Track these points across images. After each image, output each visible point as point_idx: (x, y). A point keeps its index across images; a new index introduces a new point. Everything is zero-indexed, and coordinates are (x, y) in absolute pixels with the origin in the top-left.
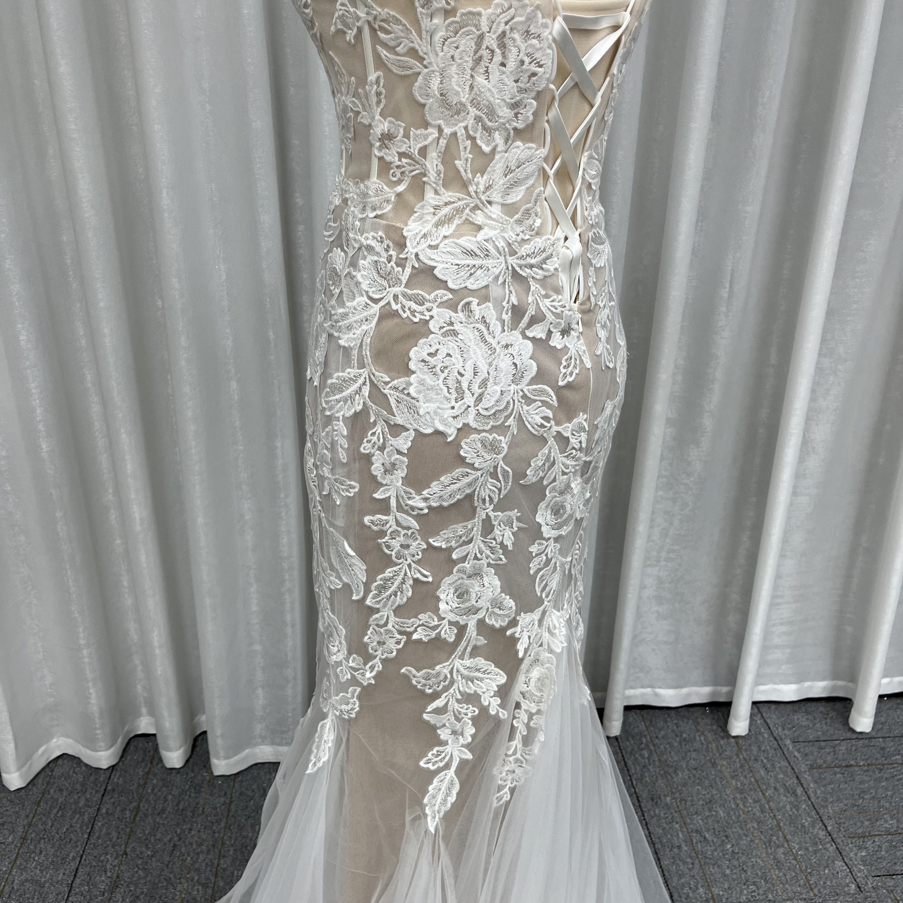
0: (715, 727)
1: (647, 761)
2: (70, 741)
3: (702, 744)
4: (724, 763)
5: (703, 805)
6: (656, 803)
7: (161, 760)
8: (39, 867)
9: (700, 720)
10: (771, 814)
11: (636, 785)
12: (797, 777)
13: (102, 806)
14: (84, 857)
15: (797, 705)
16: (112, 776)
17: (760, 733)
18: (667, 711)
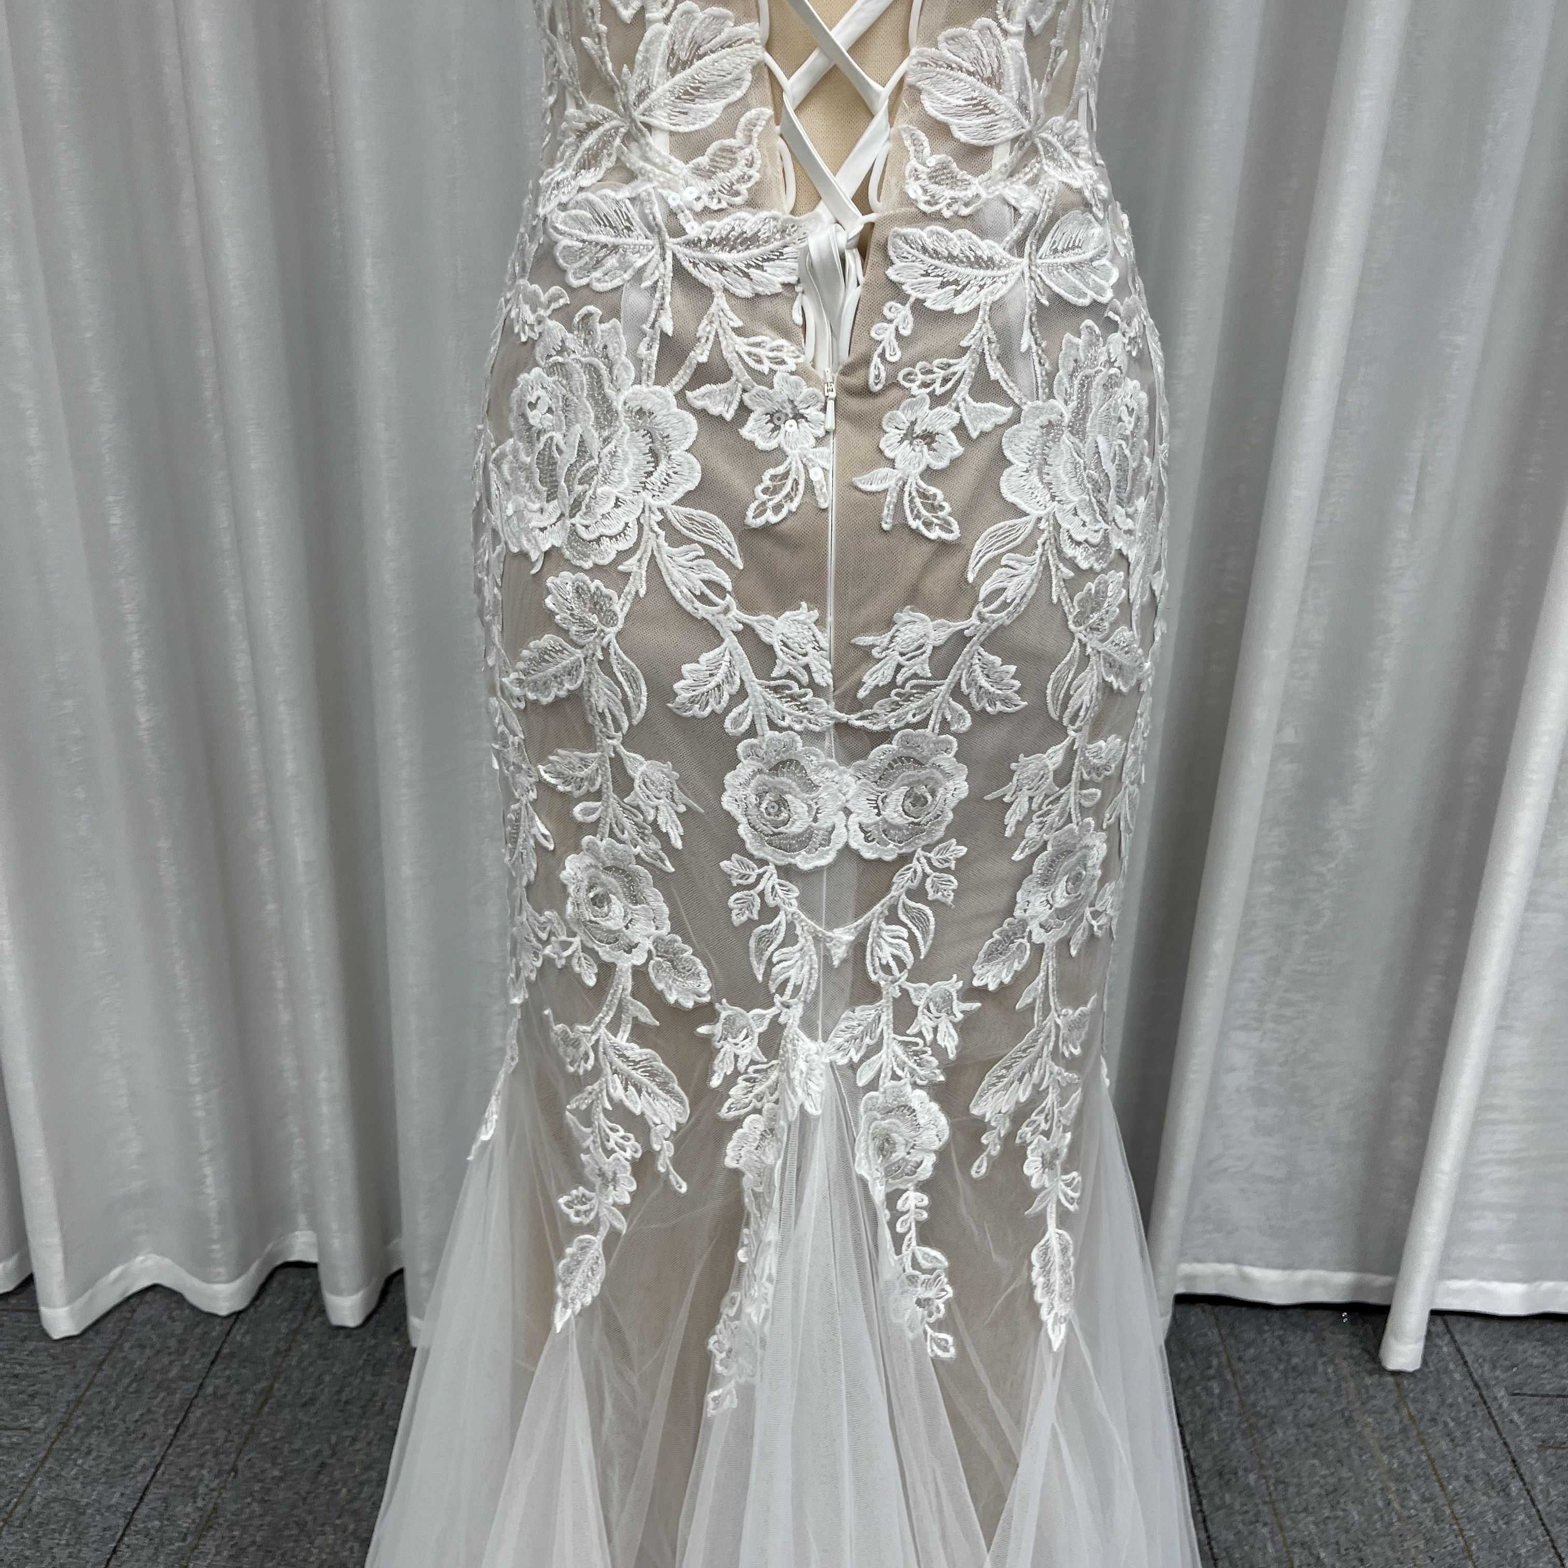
0: (1356, 1352)
1: (1216, 1401)
2: (167, 1261)
3: (1329, 1380)
4: (1370, 1420)
5: (1320, 1495)
6: (1227, 1483)
7: (322, 1311)
8: (81, 1477)
9: (1327, 1334)
10: (1455, 1527)
11: (1192, 1443)
12: (1514, 1461)
13: (207, 1381)
14: (162, 1468)
15: (1524, 1326)
16: (234, 1331)
17: (1446, 1371)
18: (1265, 1312)
